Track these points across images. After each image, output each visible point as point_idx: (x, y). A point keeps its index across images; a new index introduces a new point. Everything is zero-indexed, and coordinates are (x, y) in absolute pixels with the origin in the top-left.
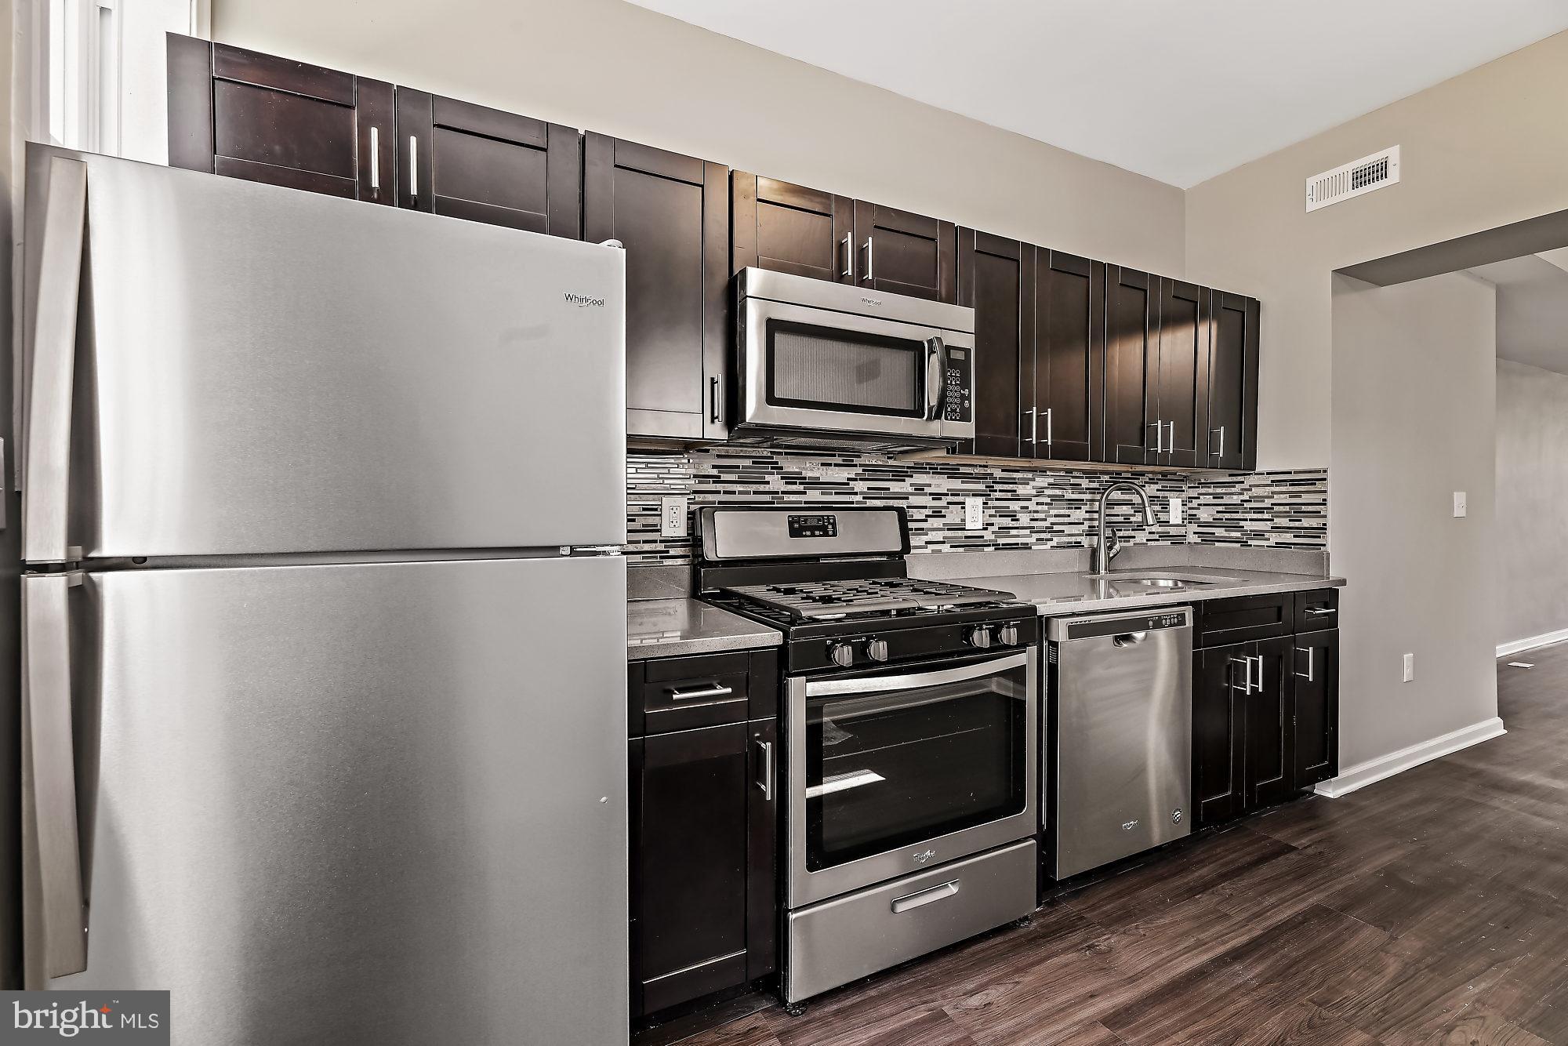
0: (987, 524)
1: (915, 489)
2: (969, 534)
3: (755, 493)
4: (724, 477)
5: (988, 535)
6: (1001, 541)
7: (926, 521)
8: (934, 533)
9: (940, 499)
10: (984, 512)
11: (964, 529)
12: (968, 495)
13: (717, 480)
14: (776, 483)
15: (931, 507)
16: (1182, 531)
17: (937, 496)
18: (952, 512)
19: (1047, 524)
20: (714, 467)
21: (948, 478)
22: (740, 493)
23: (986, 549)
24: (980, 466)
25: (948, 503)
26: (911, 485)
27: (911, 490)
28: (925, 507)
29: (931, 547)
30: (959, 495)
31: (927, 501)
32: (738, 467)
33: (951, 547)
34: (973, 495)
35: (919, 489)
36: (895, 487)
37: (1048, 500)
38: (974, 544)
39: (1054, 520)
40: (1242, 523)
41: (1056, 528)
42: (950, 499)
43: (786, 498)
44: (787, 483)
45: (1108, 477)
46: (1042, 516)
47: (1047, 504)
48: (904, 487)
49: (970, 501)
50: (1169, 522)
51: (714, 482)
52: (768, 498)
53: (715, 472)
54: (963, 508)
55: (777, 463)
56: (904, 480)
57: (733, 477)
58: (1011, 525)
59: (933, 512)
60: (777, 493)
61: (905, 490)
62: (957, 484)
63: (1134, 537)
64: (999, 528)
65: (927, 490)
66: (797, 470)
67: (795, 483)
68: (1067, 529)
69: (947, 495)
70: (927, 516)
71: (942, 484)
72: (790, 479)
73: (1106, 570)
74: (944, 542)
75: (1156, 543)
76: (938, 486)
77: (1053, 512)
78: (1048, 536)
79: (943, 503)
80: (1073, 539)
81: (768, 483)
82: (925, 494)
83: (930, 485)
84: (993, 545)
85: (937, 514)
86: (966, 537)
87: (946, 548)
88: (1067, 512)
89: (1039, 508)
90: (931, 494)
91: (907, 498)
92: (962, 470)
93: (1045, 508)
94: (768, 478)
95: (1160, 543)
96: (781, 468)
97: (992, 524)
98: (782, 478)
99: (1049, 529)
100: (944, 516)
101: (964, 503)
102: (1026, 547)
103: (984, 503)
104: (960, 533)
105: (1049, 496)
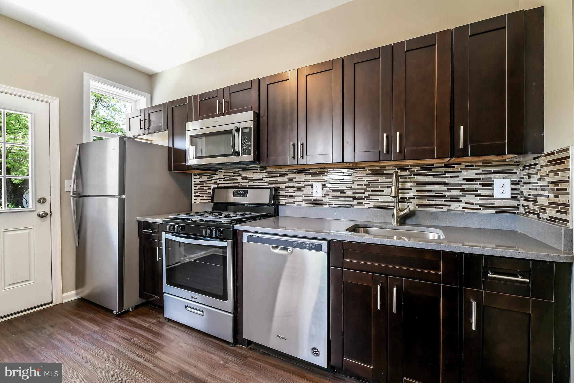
0: (324, 195)
1: (289, 180)
2: (315, 198)
3: (234, 183)
4: (226, 179)
5: (326, 200)
6: (333, 203)
7: (294, 193)
8: (298, 198)
9: (301, 184)
10: (322, 189)
11: (312, 196)
12: (315, 182)
13: (224, 180)
14: (240, 180)
15: (296, 187)
16: (514, 203)
17: (299, 183)
18: (306, 189)
19: (366, 195)
20: (223, 176)
21: (304, 175)
22: (230, 183)
23: (324, 206)
24: (321, 168)
25: (304, 185)
26: (287, 178)
27: (287, 180)
28: (294, 187)
29: (296, 203)
30: (310, 182)
31: (295, 184)
32: (229, 175)
33: (306, 204)
34: (317, 182)
35: (291, 180)
36: (280, 179)
37: (367, 183)
38: (318, 203)
39: (370, 193)
40: (538, 199)
41: (372, 197)
42: (305, 183)
43: (243, 184)
44: (243, 180)
45: (420, 167)
46: (362, 191)
47: (365, 185)
48: (285, 179)
49: (315, 184)
50: (493, 196)
51: (223, 180)
52: (237, 185)
53: (223, 177)
54: (312, 187)
55: (240, 173)
56: (284, 177)
57: (228, 179)
58: (339, 196)
59: (297, 189)
60: (240, 183)
61: (284, 181)
62: (309, 177)
63: (449, 206)
64: (332, 197)
65: (294, 180)
66: (246, 175)
67: (245, 180)
68: (382, 199)
69: (304, 182)
70: (294, 191)
71: (302, 177)
72: (244, 178)
73: (397, 223)
74: (303, 202)
75: (477, 211)
76: (299, 178)
77: (369, 189)
78: (367, 201)
79: (302, 185)
80: (387, 204)
81: (237, 180)
82: (294, 182)
83: (295, 178)
84: (329, 204)
85: (299, 190)
86: (314, 200)
87: (303, 204)
88: (381, 189)
89: (360, 187)
90: (296, 182)
91: (286, 184)
92: (312, 171)
93: (365, 187)
94: (237, 178)
95: (482, 211)
96: (241, 175)
97: (329, 195)
98: (241, 178)
99: (368, 198)
100: (303, 191)
101: (312, 185)
102: (352, 207)
103: (322, 185)
104: (310, 198)
105: (367, 181)
